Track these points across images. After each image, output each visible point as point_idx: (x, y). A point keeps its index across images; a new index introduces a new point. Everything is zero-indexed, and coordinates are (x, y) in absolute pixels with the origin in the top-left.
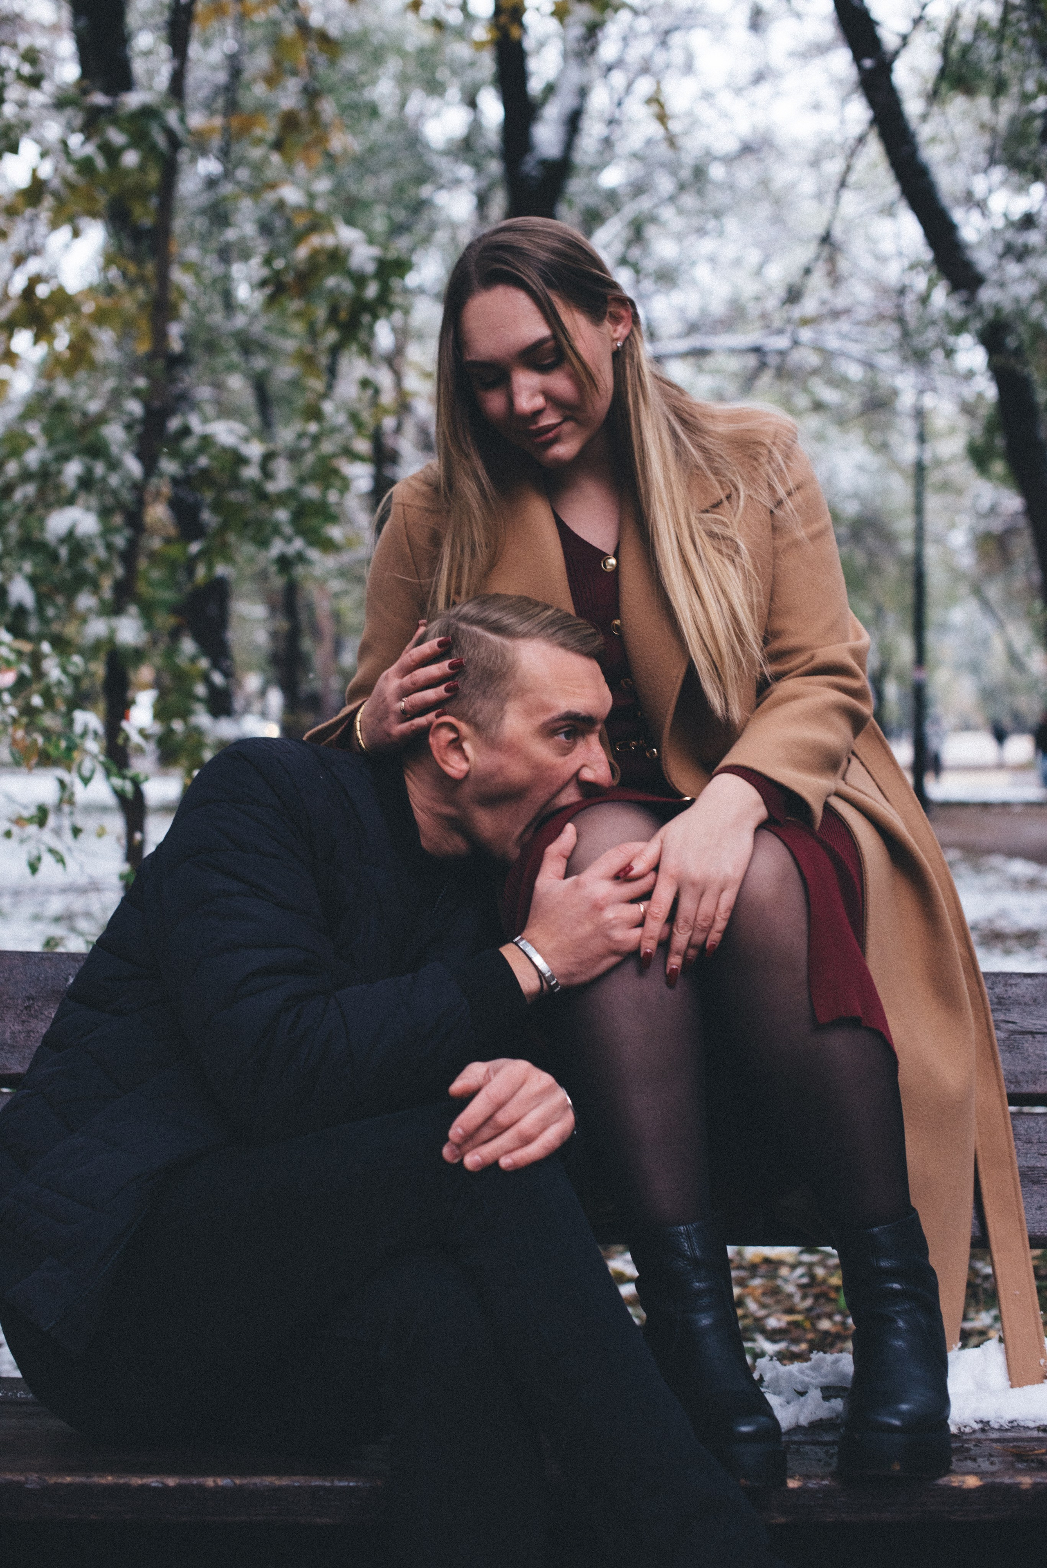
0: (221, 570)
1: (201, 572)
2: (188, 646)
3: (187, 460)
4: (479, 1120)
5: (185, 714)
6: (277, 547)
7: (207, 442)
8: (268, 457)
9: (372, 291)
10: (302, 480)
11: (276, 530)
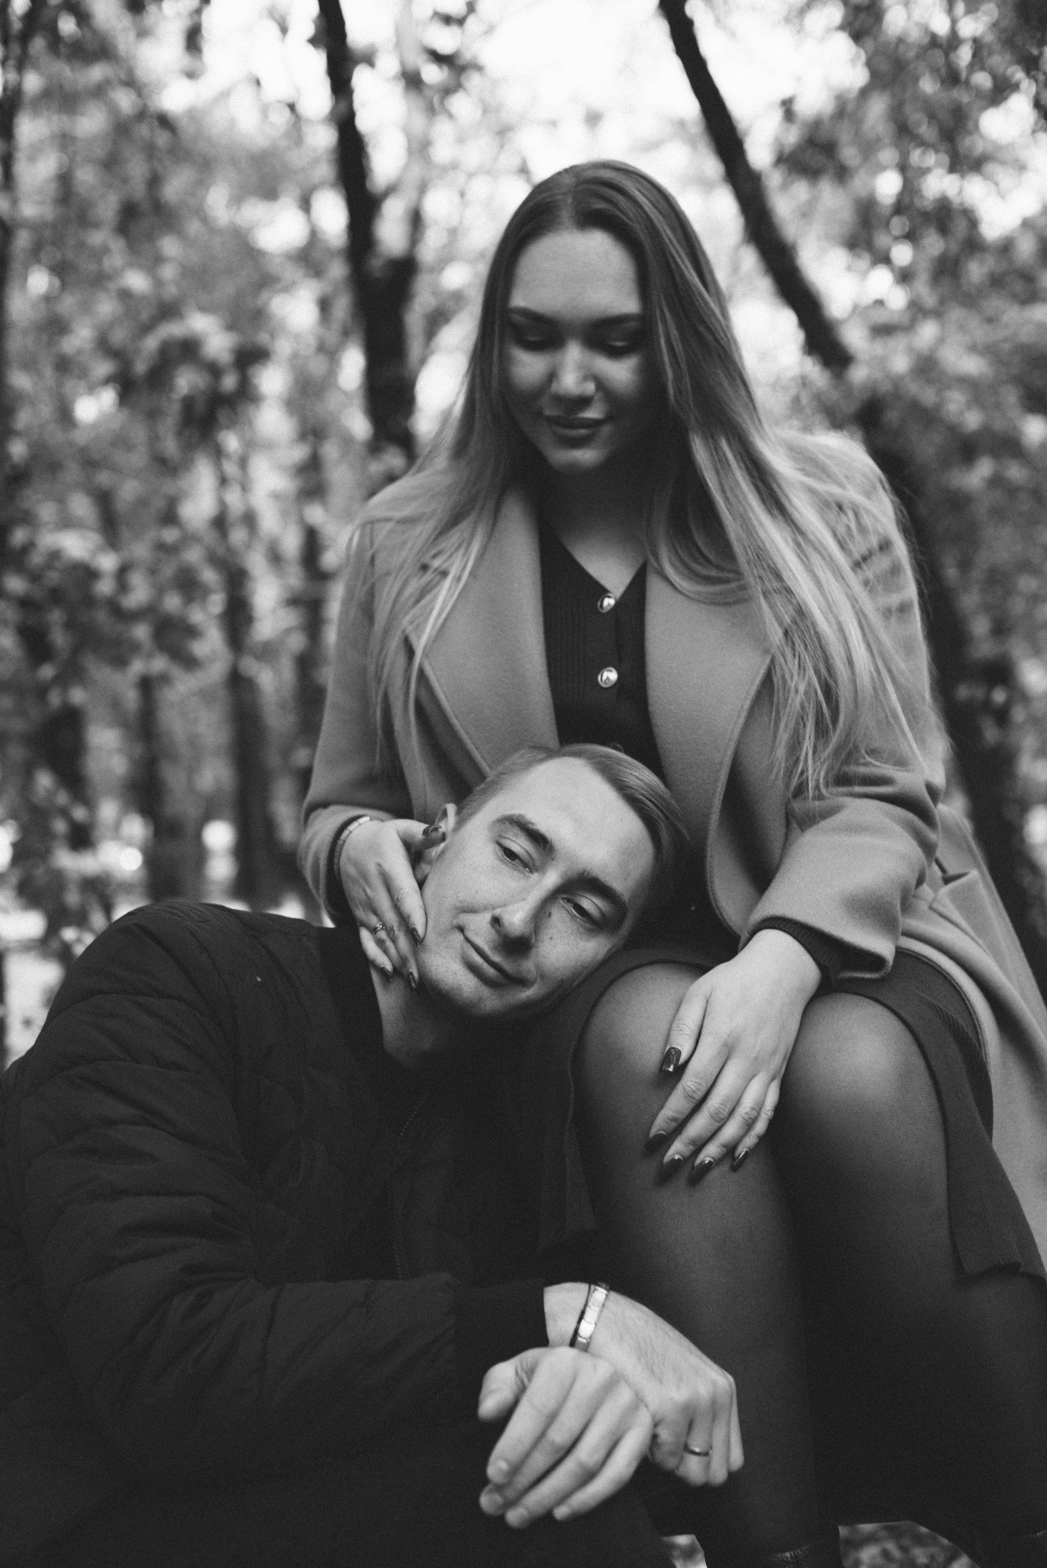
0: (78, 696)
1: (55, 699)
2: (44, 780)
3: (35, 577)
4: (528, 1441)
5: (45, 854)
6: (137, 667)
7: (55, 555)
8: (123, 572)
9: (229, 382)
10: (160, 591)
11: (135, 648)
